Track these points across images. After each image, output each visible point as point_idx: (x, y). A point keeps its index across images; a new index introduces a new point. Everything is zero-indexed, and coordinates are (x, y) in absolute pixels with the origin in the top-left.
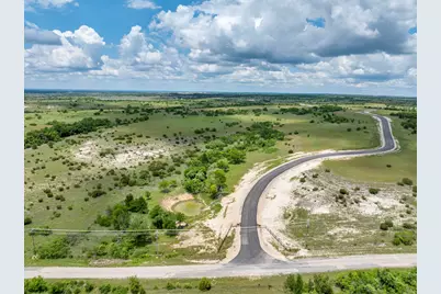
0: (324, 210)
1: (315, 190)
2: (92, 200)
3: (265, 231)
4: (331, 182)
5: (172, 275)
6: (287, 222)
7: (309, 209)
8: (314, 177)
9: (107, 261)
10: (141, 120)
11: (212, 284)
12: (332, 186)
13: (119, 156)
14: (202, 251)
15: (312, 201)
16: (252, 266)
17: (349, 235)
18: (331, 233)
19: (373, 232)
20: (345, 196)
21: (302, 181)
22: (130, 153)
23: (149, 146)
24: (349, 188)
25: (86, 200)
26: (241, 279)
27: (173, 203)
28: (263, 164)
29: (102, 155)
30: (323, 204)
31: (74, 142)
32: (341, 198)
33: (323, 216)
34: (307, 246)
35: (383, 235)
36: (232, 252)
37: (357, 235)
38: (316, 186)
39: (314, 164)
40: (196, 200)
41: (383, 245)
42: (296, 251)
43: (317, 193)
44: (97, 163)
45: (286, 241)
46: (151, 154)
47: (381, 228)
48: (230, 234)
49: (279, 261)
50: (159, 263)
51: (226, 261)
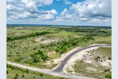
0: (89, 62)
1: (90, 55)
2: (33, 50)
3: (67, 64)
4: (96, 54)
5: (37, 71)
6: (76, 63)
7: (85, 61)
8: (92, 51)
9: (27, 64)
10: (57, 32)
11: (44, 75)
12: (96, 55)
13: (45, 41)
14: (48, 66)
15: (87, 59)
16: (57, 73)
17: (92, 71)
18: (87, 69)
19: (101, 71)
20: (99, 59)
21: (88, 52)
22: (48, 40)
23: (53, 39)
24: (101, 56)
25: (32, 50)
26: (51, 75)
27: (50, 53)
28: (81, 46)
29: (41, 40)
30: (90, 60)
31: (38, 37)
32: (97, 59)
33: (88, 64)
34: (76, 71)
35: (104, 73)
36: (54, 68)
37: (95, 71)
38: (91, 54)
39: (96, 48)
40: (57, 54)
41: (101, 76)
42: (72, 72)
43: (90, 56)
44: (39, 42)
45: (71, 68)
46: (53, 41)
47: (105, 71)
48: (57, 64)
49: (65, 73)
50: (36, 67)
51: (51, 70)
